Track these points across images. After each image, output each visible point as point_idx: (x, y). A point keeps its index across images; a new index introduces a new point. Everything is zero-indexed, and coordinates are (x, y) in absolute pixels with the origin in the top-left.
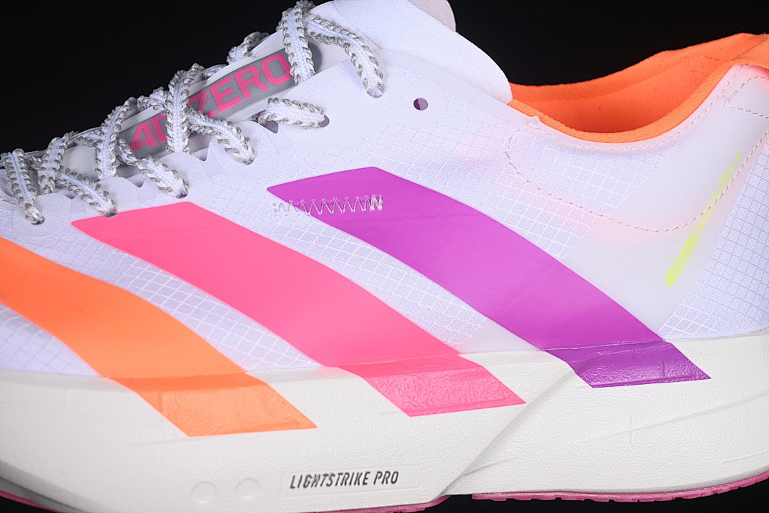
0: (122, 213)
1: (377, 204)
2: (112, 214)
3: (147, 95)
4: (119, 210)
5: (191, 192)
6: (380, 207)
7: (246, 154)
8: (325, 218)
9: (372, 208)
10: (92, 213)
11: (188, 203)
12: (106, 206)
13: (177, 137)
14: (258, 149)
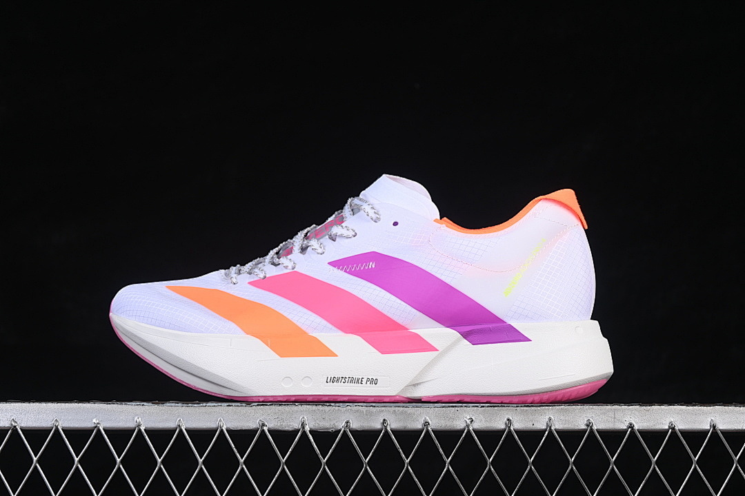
0: (269, 278)
1: (372, 265)
2: (265, 277)
3: (291, 239)
4: (267, 276)
5: (297, 267)
6: (373, 266)
7: (320, 251)
8: (350, 273)
9: (370, 267)
10: (256, 279)
11: (295, 271)
12: (262, 276)
13: (296, 249)
14: (326, 248)
